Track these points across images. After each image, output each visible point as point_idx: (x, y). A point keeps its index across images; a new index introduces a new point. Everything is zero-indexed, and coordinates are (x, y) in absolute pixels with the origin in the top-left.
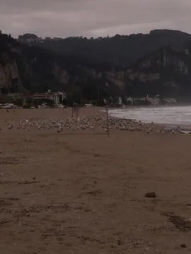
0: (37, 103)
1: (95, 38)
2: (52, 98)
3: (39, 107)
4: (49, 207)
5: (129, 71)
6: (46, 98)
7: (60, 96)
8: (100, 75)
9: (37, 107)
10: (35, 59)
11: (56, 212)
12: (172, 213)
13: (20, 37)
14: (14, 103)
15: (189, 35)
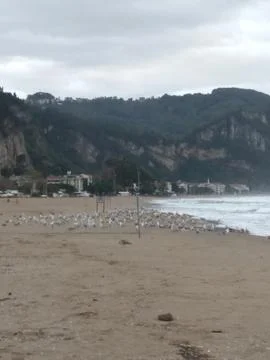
0: (51, 190)
1: (134, 99)
2: (72, 183)
3: (55, 195)
4: (16, 334)
5: (182, 145)
6: (65, 182)
7: (85, 181)
8: (141, 150)
9: (51, 196)
10: (50, 128)
11: (23, 341)
12: (187, 343)
13: (30, 97)
14: (20, 189)
15: (267, 95)
